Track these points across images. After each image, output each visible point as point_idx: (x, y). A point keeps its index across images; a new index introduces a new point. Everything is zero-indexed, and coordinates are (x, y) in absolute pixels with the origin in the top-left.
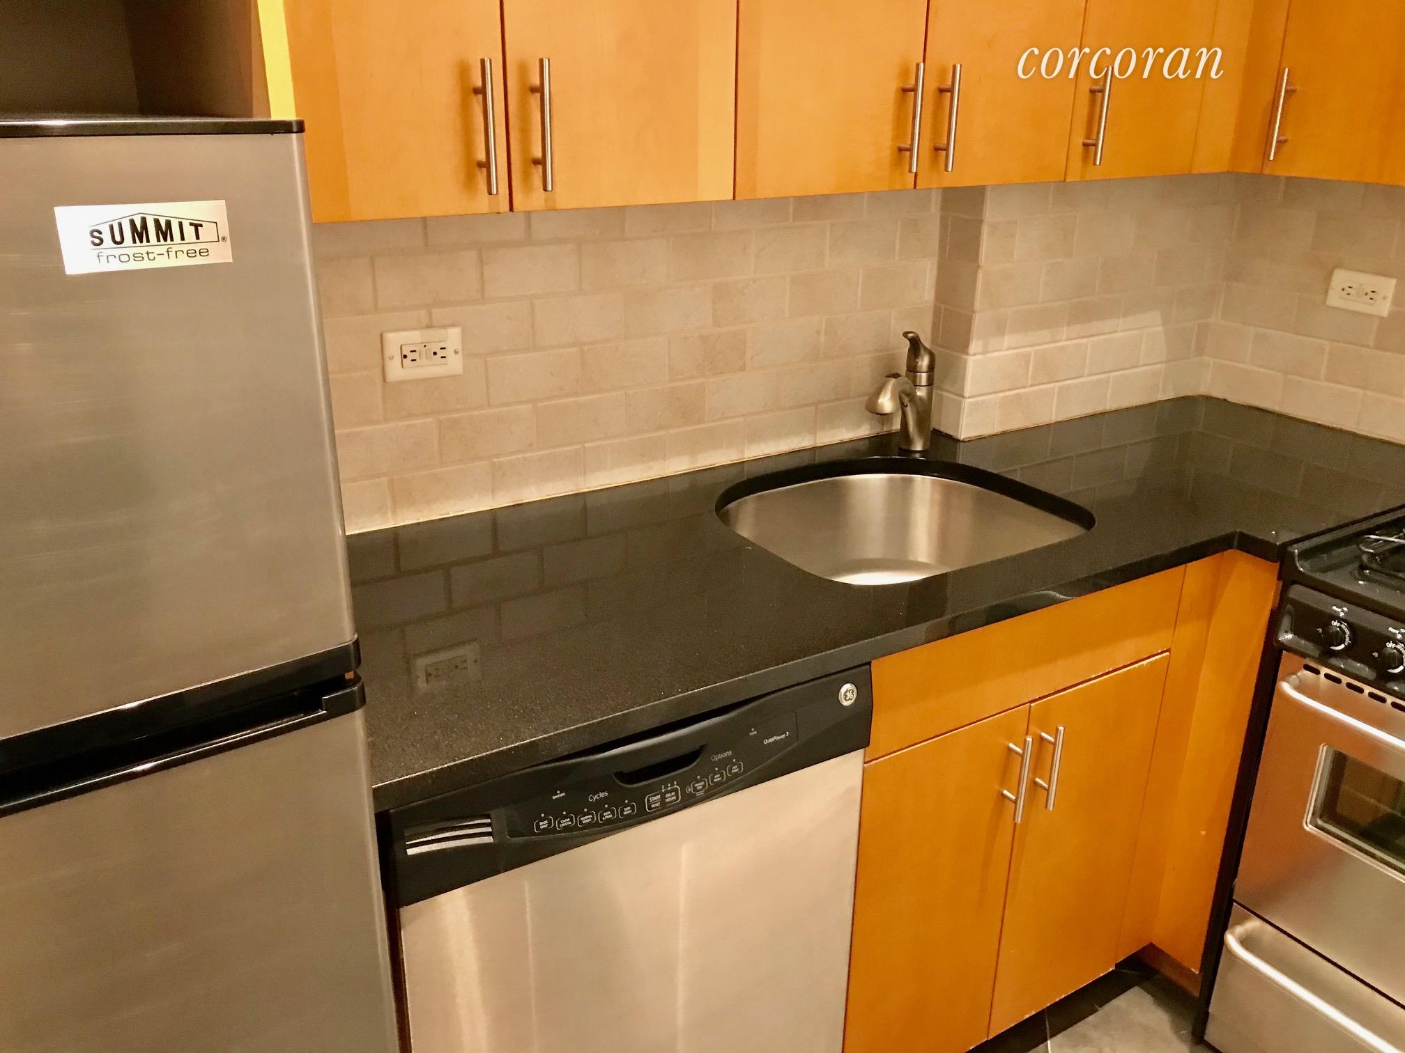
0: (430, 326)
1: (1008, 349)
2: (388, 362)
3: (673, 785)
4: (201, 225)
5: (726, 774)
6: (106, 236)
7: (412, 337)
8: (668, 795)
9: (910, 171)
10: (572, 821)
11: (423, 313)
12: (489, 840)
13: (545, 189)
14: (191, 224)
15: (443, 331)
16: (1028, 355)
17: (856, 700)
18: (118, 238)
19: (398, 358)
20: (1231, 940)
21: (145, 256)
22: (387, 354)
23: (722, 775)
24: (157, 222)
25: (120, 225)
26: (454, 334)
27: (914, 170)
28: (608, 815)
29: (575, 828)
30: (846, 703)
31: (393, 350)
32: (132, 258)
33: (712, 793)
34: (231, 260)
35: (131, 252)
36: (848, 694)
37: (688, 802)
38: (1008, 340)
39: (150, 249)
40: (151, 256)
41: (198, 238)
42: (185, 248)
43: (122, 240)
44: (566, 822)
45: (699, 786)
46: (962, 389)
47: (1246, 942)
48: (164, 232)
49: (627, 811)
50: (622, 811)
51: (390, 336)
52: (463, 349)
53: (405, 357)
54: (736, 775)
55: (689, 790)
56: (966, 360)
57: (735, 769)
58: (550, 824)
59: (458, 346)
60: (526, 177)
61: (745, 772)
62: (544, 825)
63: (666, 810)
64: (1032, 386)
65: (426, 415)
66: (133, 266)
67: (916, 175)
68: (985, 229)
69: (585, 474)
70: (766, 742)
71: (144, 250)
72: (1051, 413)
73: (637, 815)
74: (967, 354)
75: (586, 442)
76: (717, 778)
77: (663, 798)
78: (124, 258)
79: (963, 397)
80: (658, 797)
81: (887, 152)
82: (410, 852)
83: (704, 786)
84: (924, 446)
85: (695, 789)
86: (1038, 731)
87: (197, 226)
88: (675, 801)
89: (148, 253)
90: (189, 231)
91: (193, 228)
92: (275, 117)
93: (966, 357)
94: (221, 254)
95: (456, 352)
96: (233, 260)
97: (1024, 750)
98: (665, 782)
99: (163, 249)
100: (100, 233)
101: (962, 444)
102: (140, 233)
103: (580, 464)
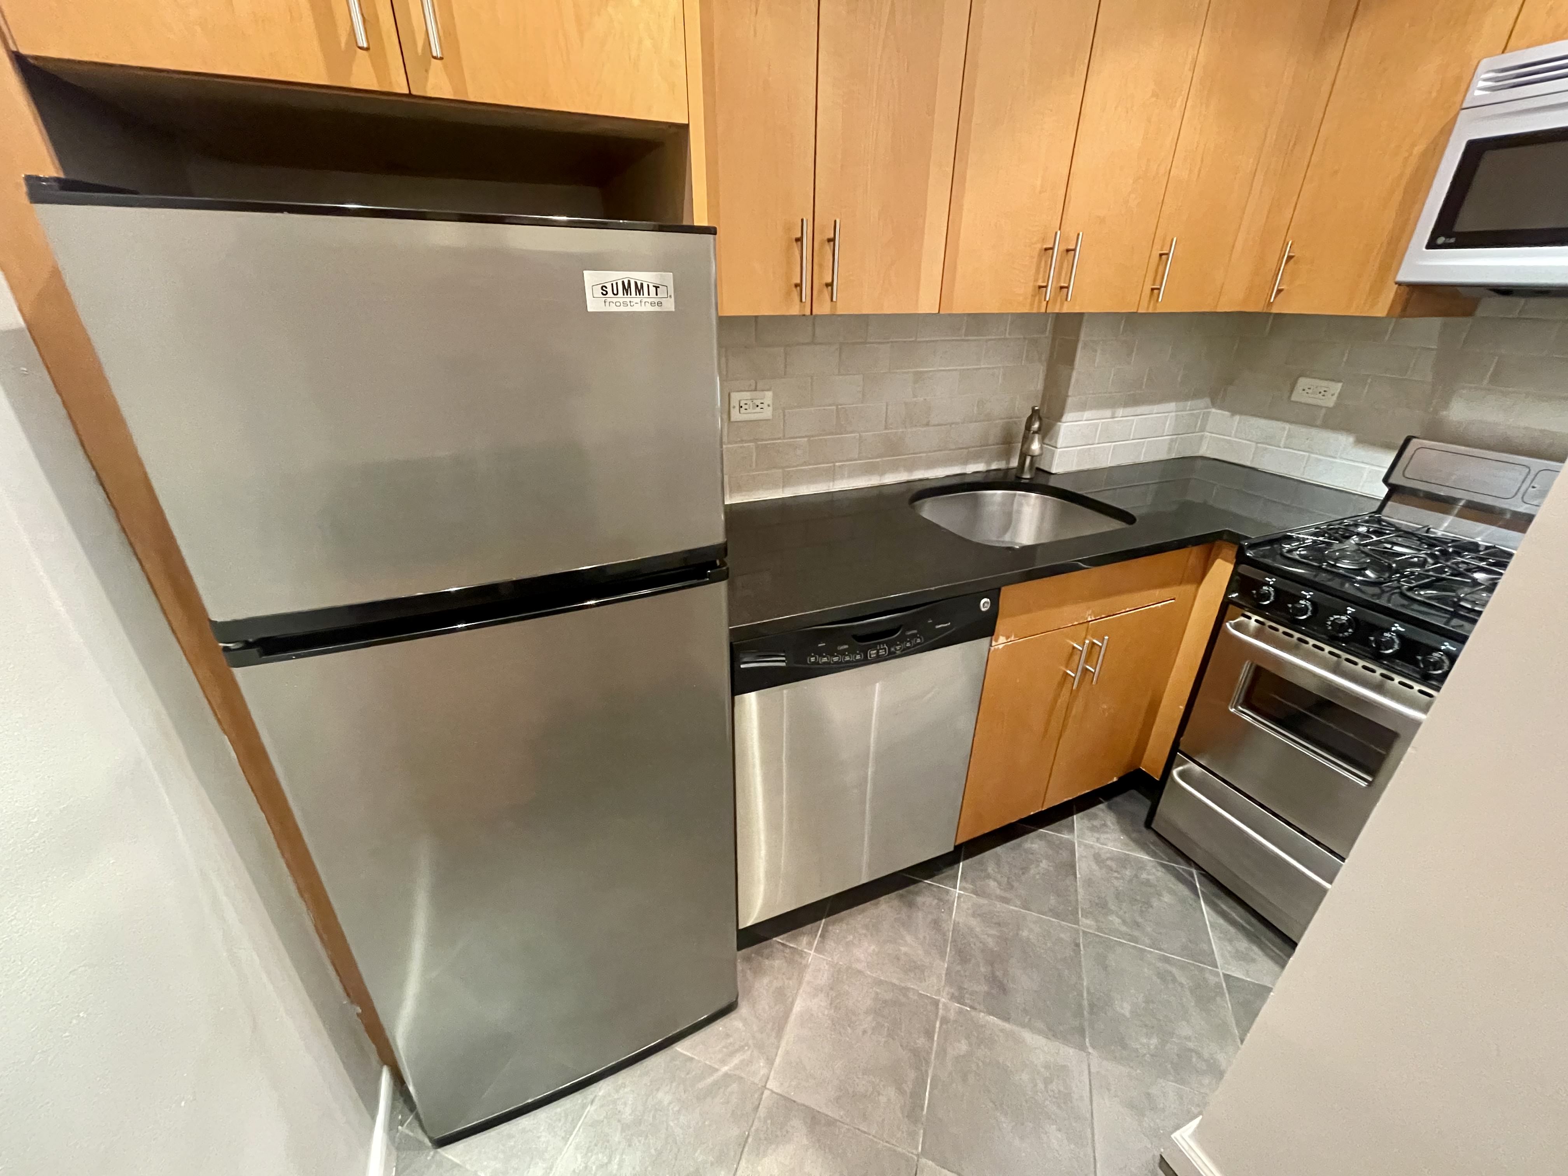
0: (756, 390)
1: (1086, 420)
2: (732, 409)
3: (883, 646)
4: (659, 287)
5: (913, 642)
6: (609, 290)
7: (746, 395)
8: (881, 651)
9: (1045, 300)
10: (828, 659)
11: (753, 382)
12: (784, 664)
13: (832, 300)
14: (654, 286)
15: (762, 393)
16: (1098, 424)
17: (990, 607)
18: (615, 292)
19: (737, 407)
20: (1175, 773)
21: (629, 303)
22: (732, 406)
23: (911, 643)
24: (636, 283)
25: (617, 283)
26: (769, 394)
27: (1047, 299)
28: (847, 658)
29: (829, 663)
30: (983, 609)
31: (734, 402)
32: (622, 304)
33: (906, 653)
34: (674, 310)
35: (621, 300)
36: (985, 604)
37: (892, 656)
38: (1087, 414)
39: (631, 300)
40: (632, 304)
41: (657, 295)
42: (650, 300)
43: (617, 294)
44: (825, 660)
45: (898, 648)
46: (1056, 442)
47: (1182, 775)
48: (639, 290)
49: (858, 657)
50: (855, 657)
51: (733, 395)
52: (773, 404)
53: (741, 407)
54: (919, 644)
55: (893, 649)
56: (1060, 425)
57: (919, 641)
58: (816, 659)
59: (770, 403)
60: (820, 292)
61: (925, 642)
62: (813, 659)
63: (879, 659)
64: (1098, 444)
65: (750, 441)
66: (622, 309)
67: (1048, 302)
68: (1080, 346)
69: (833, 481)
70: (938, 627)
71: (628, 300)
72: (1107, 461)
73: (863, 660)
74: (1060, 422)
75: (836, 462)
76: (908, 645)
77: (878, 652)
78: (618, 304)
79: (1056, 448)
80: (875, 651)
81: (1030, 289)
82: (742, 666)
83: (901, 648)
84: (1031, 476)
85: (896, 650)
86: (1091, 639)
87: (657, 287)
88: (883, 655)
89: (630, 302)
90: (653, 290)
91: (655, 288)
92: (697, 223)
93: (1059, 423)
94: (669, 305)
95: (769, 406)
96: (675, 308)
97: (1083, 649)
98: (879, 643)
99: (638, 300)
100: (606, 288)
101: (1052, 476)
102: (626, 289)
103: (832, 474)
